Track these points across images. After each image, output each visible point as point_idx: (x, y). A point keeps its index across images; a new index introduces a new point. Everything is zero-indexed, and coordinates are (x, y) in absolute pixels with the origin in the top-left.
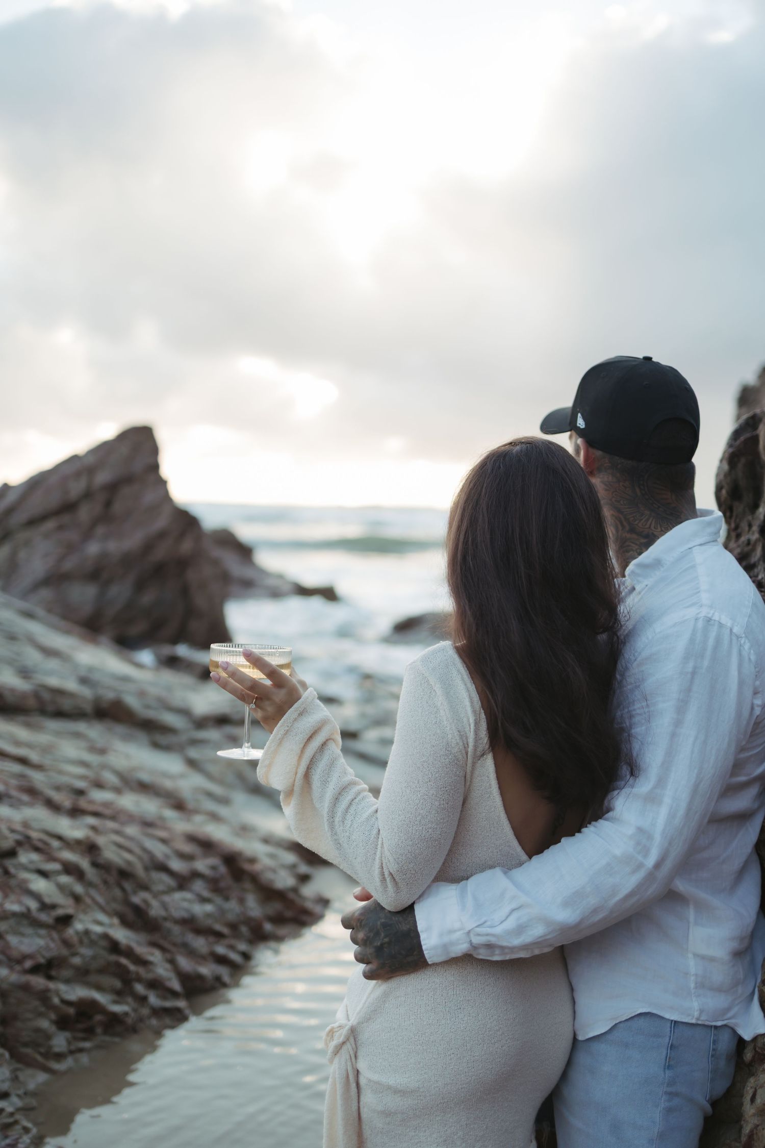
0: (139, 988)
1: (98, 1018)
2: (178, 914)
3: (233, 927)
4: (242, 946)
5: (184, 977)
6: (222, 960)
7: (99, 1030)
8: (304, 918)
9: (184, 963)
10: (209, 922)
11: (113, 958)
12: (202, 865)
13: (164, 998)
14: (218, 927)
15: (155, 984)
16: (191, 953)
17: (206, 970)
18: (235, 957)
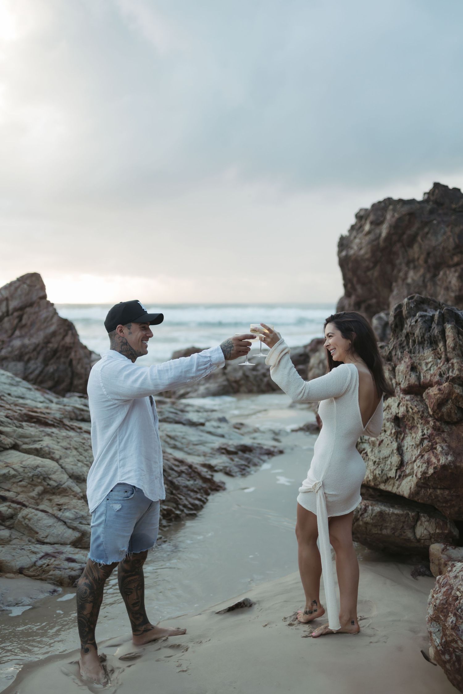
0: (181, 507)
1: (173, 515)
2: (183, 485)
3: (200, 489)
4: (205, 496)
5: (193, 505)
6: (200, 500)
7: (173, 519)
8: (218, 488)
9: (190, 499)
10: (193, 487)
11: (172, 496)
12: (183, 468)
13: (189, 511)
14: (195, 489)
15: (185, 506)
16: (191, 497)
17: (197, 502)
18: (203, 499)
